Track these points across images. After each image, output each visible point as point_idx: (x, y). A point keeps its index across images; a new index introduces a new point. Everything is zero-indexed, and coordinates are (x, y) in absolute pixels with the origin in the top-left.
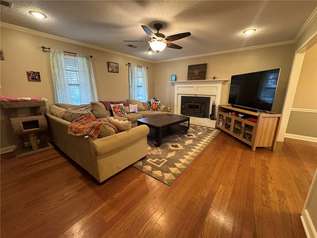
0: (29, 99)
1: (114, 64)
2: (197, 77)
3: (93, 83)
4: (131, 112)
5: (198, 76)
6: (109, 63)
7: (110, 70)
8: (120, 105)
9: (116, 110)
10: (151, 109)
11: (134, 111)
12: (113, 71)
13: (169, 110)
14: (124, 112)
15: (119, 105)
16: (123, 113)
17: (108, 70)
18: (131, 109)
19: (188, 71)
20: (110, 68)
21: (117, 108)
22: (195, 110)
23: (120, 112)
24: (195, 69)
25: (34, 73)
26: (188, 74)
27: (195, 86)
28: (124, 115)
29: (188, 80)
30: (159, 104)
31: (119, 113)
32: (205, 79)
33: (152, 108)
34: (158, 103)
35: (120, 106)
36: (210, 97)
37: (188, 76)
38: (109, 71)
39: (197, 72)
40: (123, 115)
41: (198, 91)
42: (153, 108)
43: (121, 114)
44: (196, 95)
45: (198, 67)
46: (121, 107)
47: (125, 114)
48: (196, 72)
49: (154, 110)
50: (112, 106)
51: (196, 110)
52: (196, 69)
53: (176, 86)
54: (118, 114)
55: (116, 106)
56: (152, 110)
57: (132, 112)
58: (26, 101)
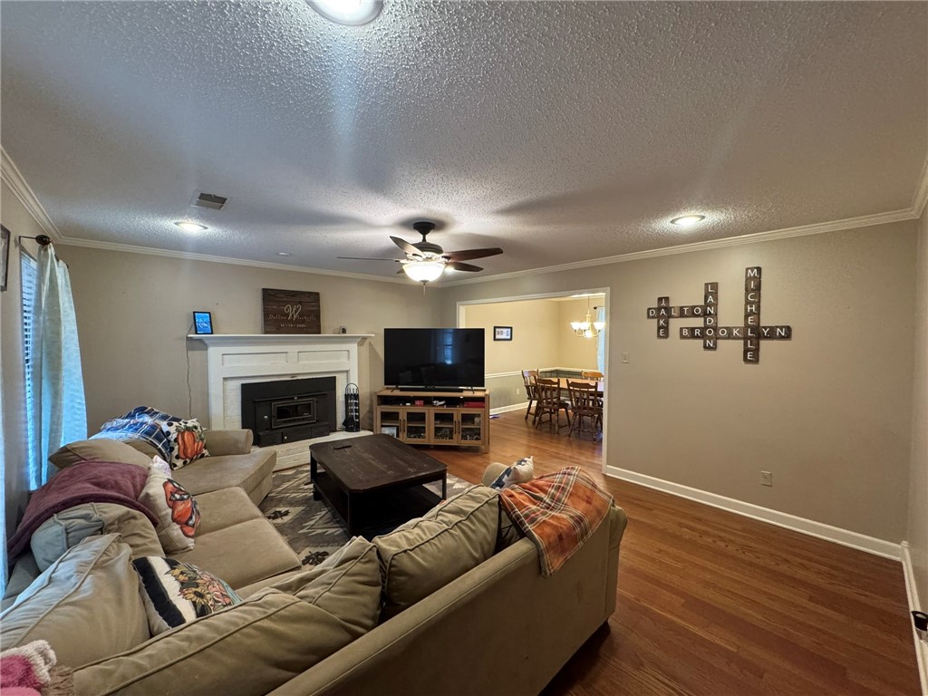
2: (298, 325)
19: (265, 304)
22: (299, 420)
24: (288, 302)
26: (266, 315)
27: (293, 349)
29: (265, 333)
30: (200, 430)
32: (320, 333)
34: (195, 428)
36: (335, 377)
37: (266, 321)
41: (301, 362)
44: (293, 375)
45: (297, 299)
48: (292, 311)
49: (191, 460)
52: (292, 303)
53: (214, 353)
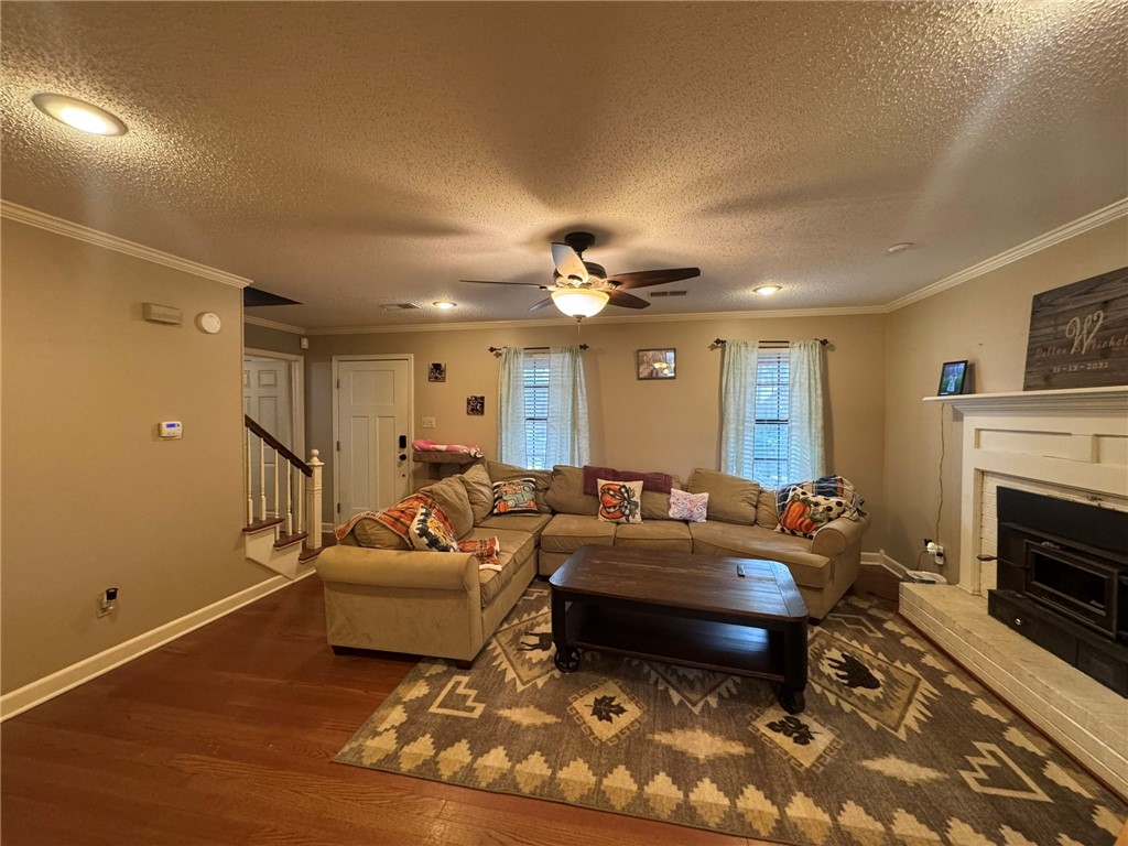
0: (443, 448)
1: (657, 353)
2: (1090, 366)
3: (581, 415)
4: (671, 515)
5: (1092, 355)
6: (641, 353)
7: (644, 372)
8: (624, 486)
9: (608, 498)
10: (779, 527)
11: (685, 514)
12: (654, 375)
13: (939, 561)
14: (627, 512)
15: (626, 484)
16: (623, 514)
17: (638, 373)
18: (673, 506)
19: (1033, 327)
20: (642, 368)
21: (611, 493)
23: (615, 507)
24: (1075, 312)
25: (476, 398)
26: (1031, 352)
28: (628, 520)
29: (1026, 388)
30: (820, 509)
31: (612, 510)
33: (784, 521)
34: (817, 504)
35: (623, 490)
37: (1028, 364)
38: (641, 376)
39: (1089, 333)
40: (623, 519)
41: (1106, 464)
42: (788, 521)
43: (618, 514)
44: (1096, 495)
45: (1099, 298)
46: (627, 491)
47: (630, 517)
48: (1083, 330)
49: (793, 534)
50: (601, 482)
51: (1087, 613)
52: (1082, 311)
53: (971, 422)
54: (609, 513)
55: (612, 487)
56: (783, 530)
57: (677, 516)
58: (440, 451)
